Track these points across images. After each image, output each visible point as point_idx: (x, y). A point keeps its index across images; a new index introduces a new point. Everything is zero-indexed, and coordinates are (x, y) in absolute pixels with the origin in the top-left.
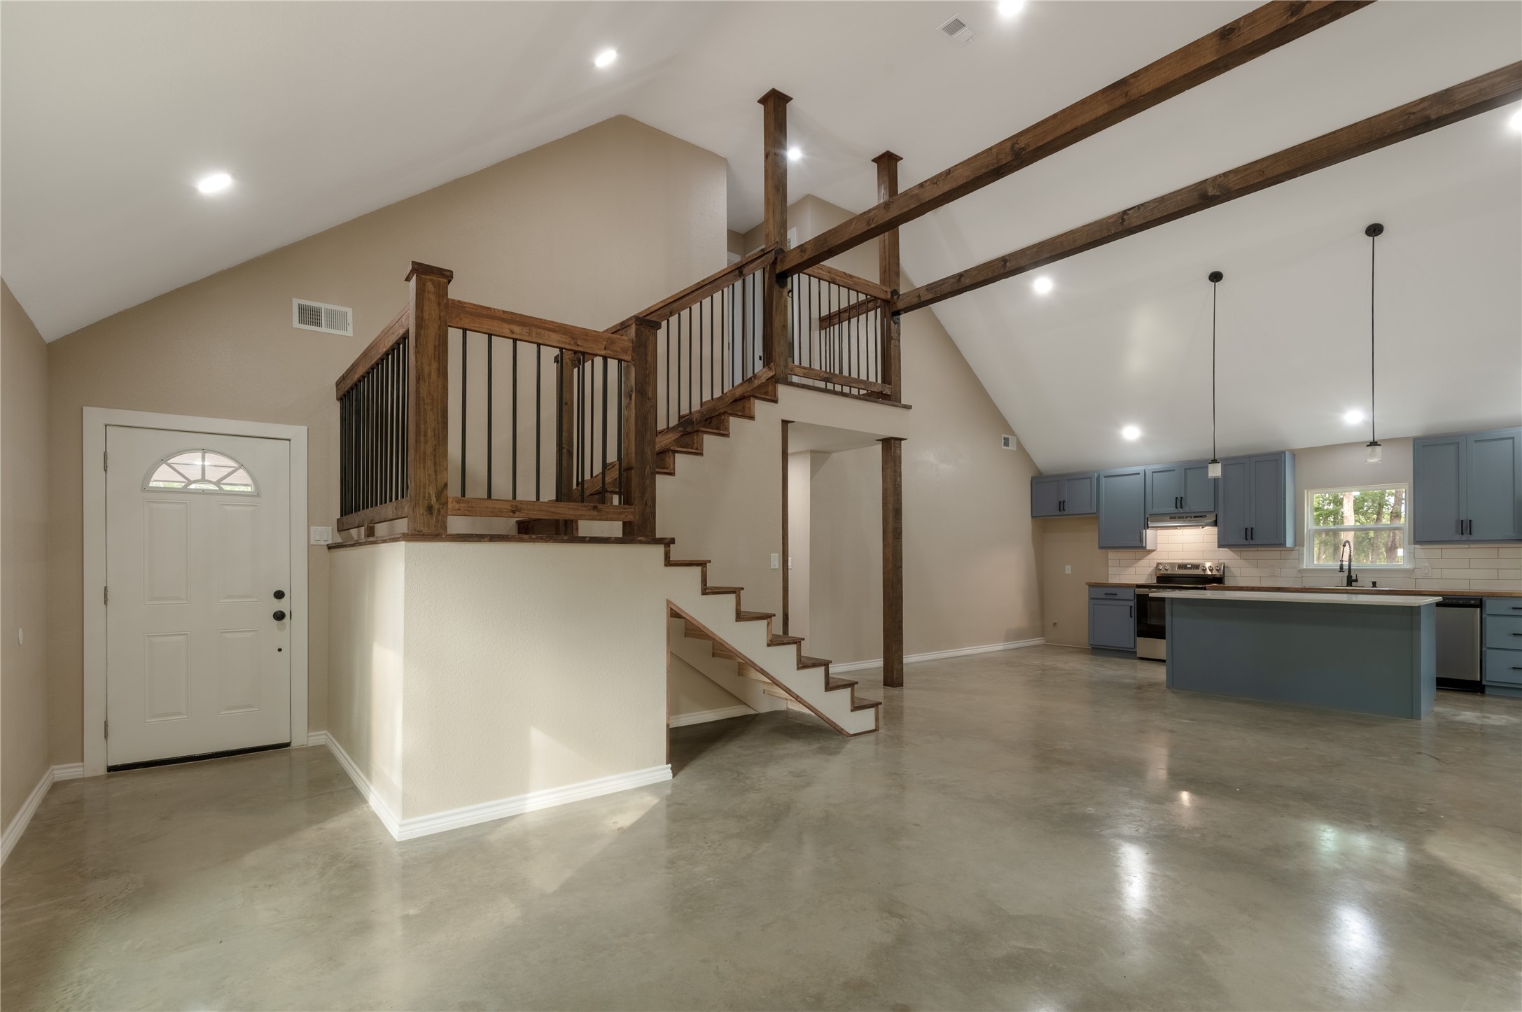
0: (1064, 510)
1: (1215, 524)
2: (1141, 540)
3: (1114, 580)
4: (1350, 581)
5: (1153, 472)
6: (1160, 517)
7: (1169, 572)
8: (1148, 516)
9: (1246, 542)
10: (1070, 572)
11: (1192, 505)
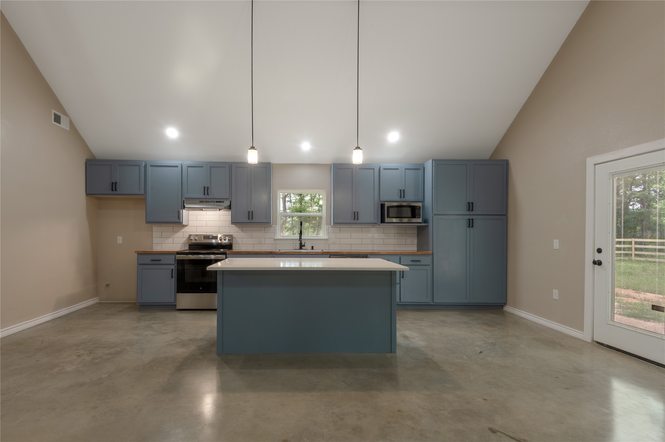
0: (116, 190)
1: (229, 207)
2: (179, 218)
3: (157, 248)
4: (301, 246)
5: (188, 167)
6: (193, 200)
7: (198, 242)
8: (184, 199)
9: (249, 221)
10: (121, 242)
11: (215, 193)
